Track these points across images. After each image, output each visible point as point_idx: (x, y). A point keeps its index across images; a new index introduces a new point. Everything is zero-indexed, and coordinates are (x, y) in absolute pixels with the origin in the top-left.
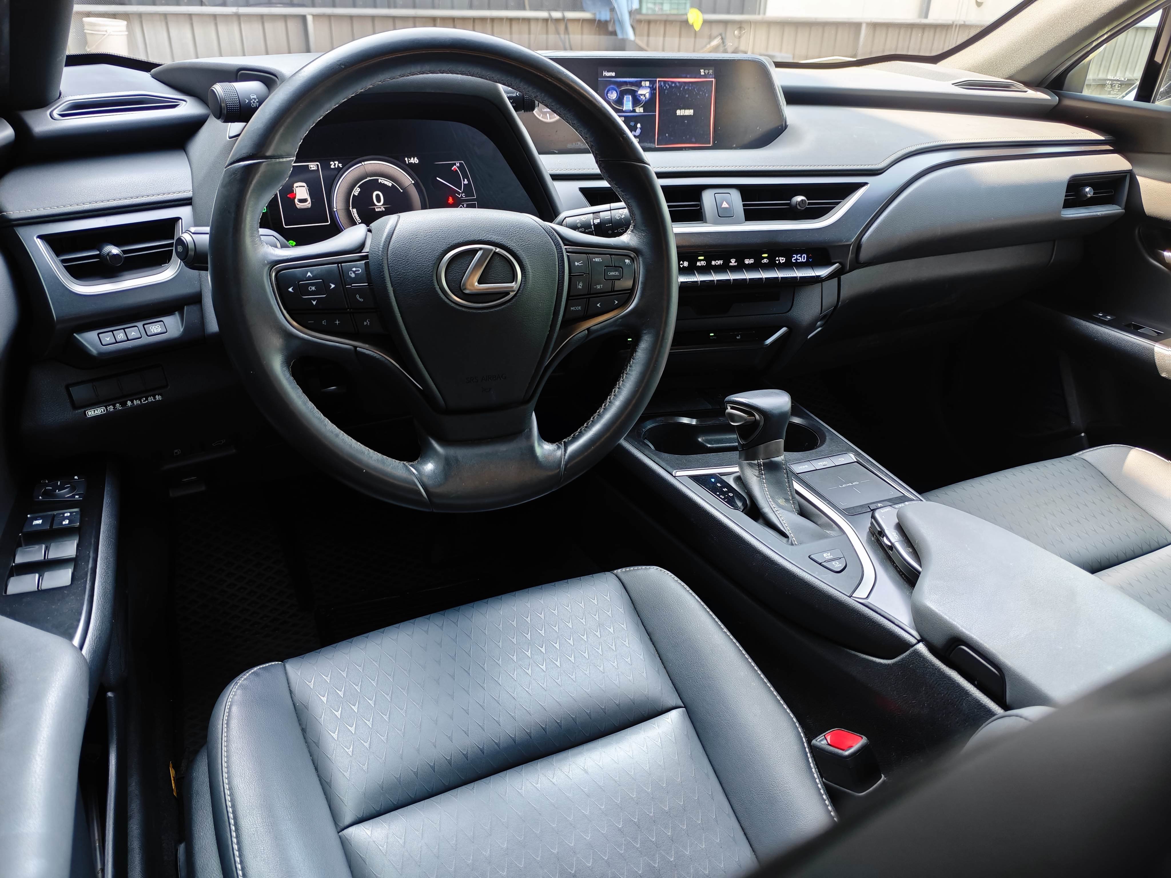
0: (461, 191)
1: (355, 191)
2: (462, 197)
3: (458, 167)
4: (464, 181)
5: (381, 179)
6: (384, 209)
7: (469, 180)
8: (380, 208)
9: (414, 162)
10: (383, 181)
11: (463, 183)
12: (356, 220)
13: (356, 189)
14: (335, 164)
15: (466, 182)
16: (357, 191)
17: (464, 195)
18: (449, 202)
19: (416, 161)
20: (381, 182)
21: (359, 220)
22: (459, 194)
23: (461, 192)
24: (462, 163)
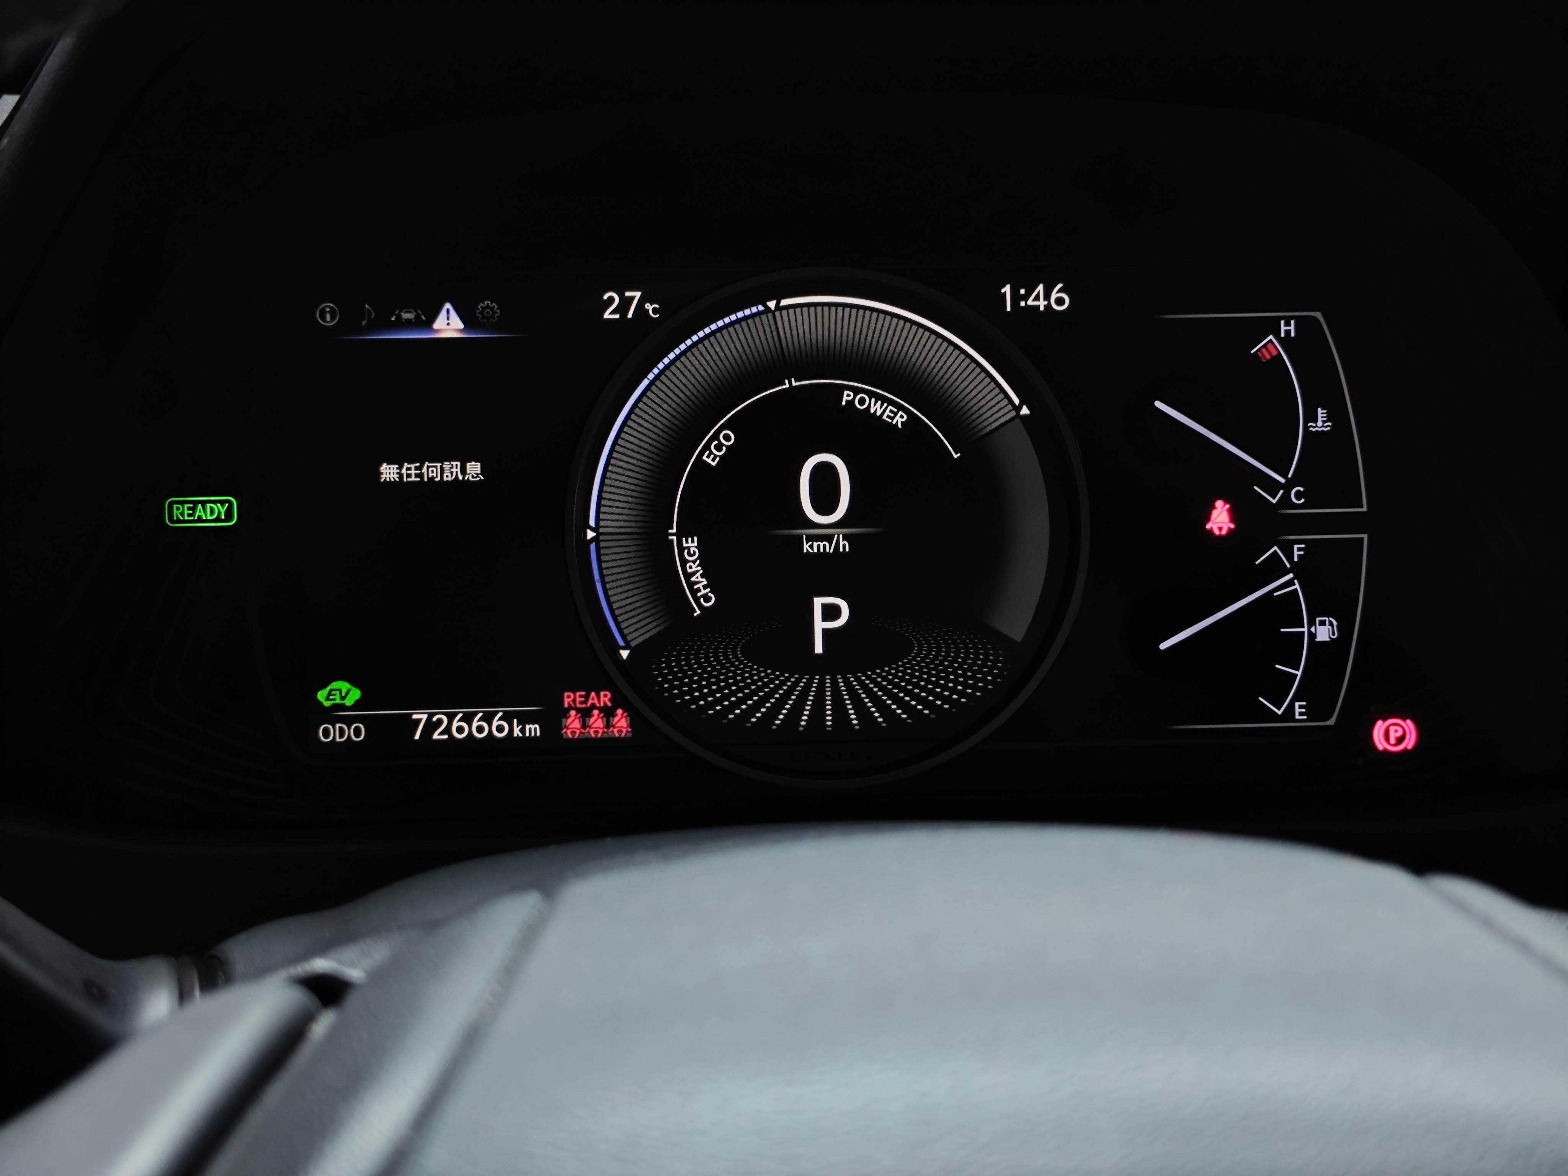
0: (1284, 475)
1: (707, 447)
2: (1285, 501)
3: (1286, 342)
4: (1311, 417)
5: (856, 391)
6: (844, 546)
7: (1337, 415)
8: (829, 538)
9: (1048, 307)
10: (862, 401)
11: (1306, 428)
12: (694, 592)
13: (716, 436)
14: (626, 303)
15: (1321, 423)
16: (719, 447)
17: (1298, 495)
18: (1208, 527)
19: (1060, 301)
20: (851, 403)
21: (707, 599)
22: (1272, 486)
23: (1282, 480)
24: (1315, 319)
